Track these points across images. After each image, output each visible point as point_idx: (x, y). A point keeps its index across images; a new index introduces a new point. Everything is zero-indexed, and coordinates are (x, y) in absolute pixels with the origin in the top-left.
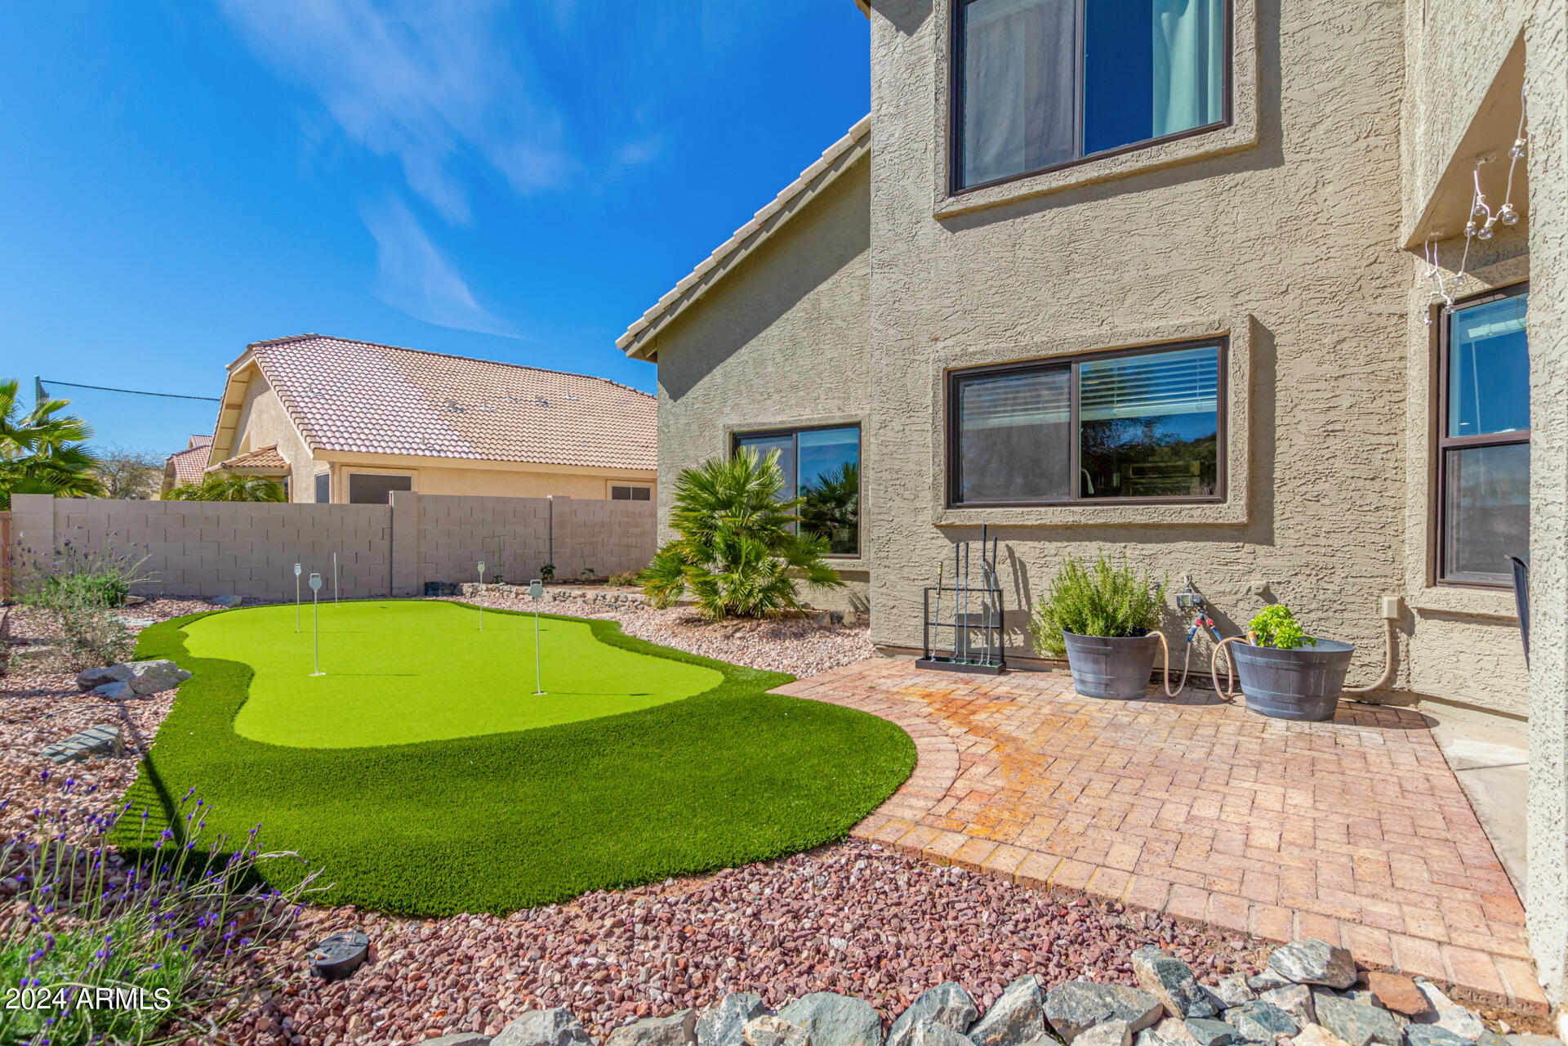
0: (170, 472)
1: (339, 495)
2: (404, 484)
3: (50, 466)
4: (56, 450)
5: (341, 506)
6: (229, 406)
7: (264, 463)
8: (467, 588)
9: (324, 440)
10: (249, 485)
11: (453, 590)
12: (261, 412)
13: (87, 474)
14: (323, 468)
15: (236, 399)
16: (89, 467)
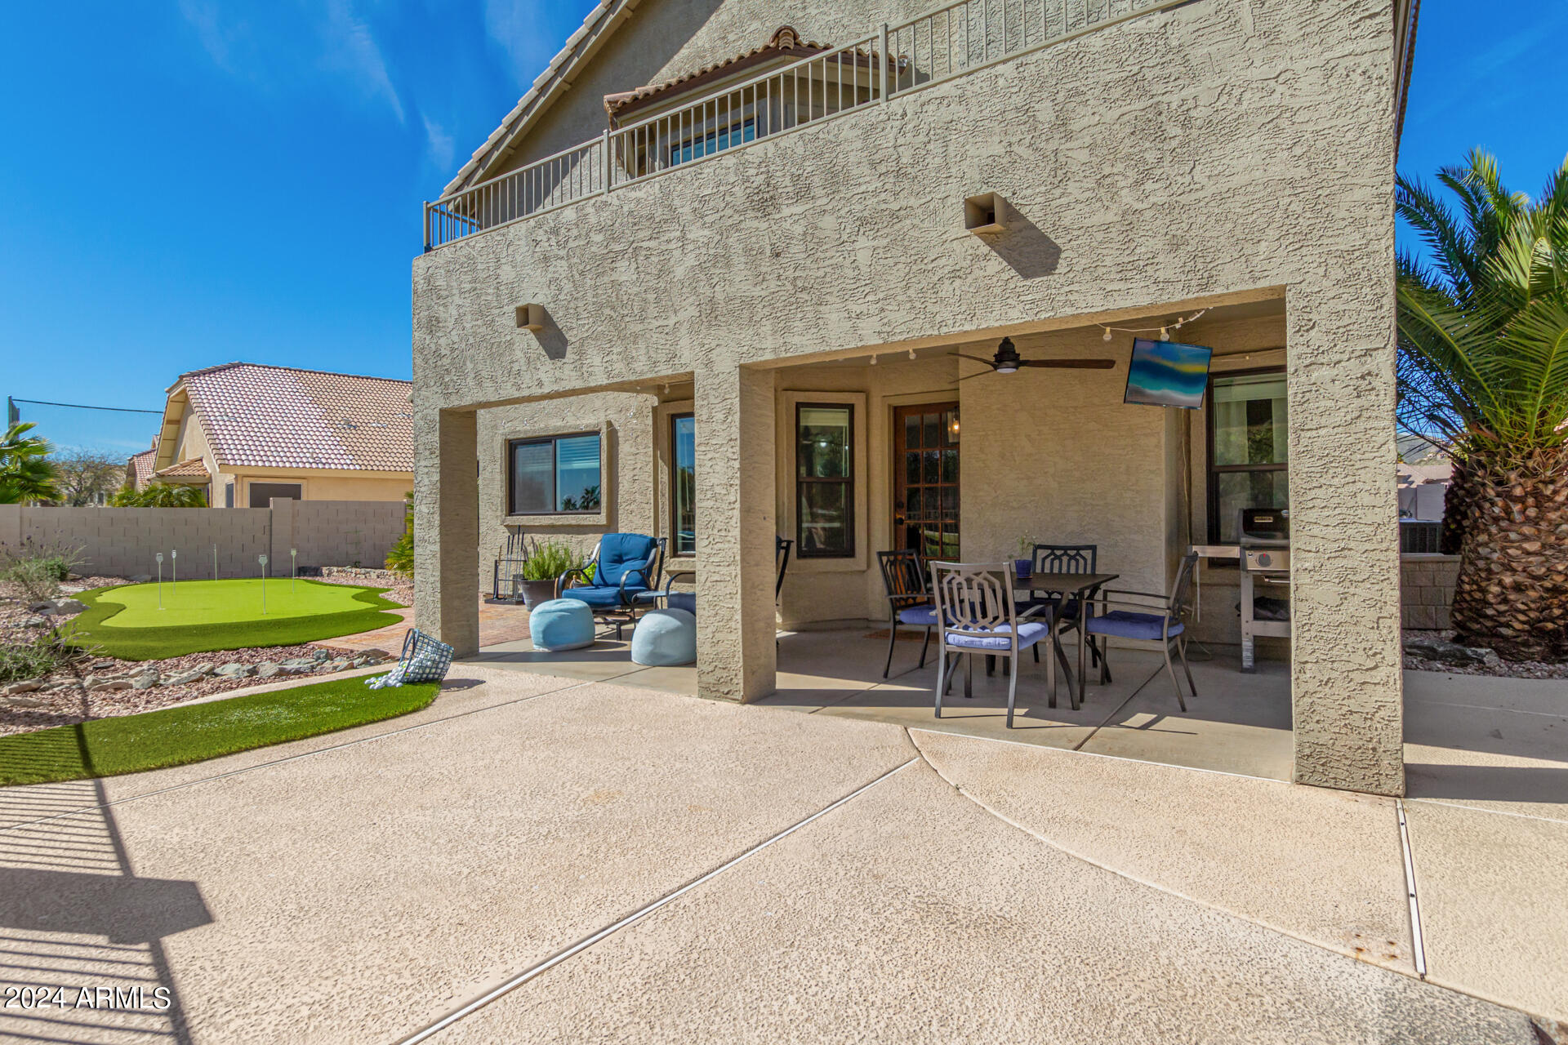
0: (132, 473)
1: (242, 501)
2: (294, 492)
3: (19, 476)
4: (24, 464)
5: (243, 511)
6: (169, 422)
7: (191, 473)
8: (325, 570)
9: (229, 457)
10: (175, 491)
11: (316, 572)
12: (192, 431)
13: (49, 482)
14: (230, 478)
15: (174, 416)
16: (50, 476)
